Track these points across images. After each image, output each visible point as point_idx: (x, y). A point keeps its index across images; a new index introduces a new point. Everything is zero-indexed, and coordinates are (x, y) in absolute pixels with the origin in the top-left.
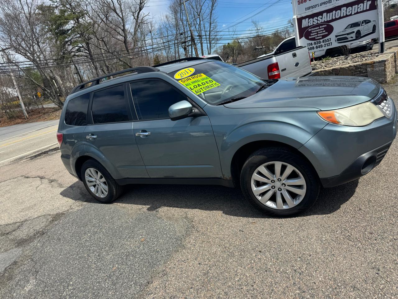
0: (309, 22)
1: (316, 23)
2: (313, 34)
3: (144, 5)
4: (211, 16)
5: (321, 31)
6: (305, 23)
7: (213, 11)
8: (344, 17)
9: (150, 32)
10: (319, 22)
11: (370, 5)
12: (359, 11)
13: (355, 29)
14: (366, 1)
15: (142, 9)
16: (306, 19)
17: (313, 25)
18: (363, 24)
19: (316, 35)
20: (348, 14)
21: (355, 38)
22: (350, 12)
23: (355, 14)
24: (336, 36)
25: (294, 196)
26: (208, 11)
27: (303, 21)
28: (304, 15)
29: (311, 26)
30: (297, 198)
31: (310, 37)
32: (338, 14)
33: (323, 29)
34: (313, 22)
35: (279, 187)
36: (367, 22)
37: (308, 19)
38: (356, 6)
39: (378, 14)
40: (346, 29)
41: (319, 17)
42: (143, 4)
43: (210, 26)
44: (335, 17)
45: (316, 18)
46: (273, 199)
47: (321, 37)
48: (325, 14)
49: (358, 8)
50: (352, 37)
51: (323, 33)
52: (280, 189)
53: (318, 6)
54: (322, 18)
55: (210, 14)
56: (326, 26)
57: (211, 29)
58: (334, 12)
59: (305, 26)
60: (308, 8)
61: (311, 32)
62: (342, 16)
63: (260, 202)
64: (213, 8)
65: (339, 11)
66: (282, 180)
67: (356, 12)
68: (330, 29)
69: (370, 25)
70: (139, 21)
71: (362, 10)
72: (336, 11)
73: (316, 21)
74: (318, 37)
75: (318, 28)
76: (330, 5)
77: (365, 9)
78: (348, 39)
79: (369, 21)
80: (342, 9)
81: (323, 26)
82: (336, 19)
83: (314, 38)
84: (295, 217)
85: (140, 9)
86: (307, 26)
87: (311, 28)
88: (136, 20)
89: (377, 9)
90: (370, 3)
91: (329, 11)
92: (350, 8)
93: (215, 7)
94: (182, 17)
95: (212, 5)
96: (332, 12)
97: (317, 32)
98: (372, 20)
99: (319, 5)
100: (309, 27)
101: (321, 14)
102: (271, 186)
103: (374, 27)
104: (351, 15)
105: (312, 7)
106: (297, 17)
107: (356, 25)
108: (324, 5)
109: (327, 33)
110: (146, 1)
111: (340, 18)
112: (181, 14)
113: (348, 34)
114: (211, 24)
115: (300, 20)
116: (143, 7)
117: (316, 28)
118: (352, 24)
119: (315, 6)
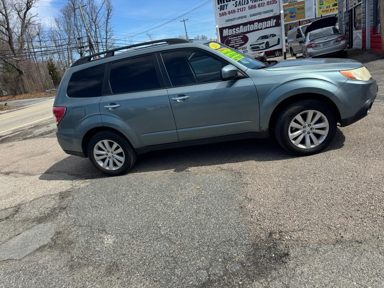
0: (228, 32)
1: (235, 33)
2: (233, 42)
3: (31, 5)
4: (107, 24)
5: (239, 40)
6: (226, 33)
7: (108, 20)
8: (256, 30)
9: (38, 35)
10: (237, 33)
11: (275, 22)
12: (267, 26)
13: (265, 41)
14: (272, 19)
15: (29, 9)
16: (226, 29)
17: (232, 34)
18: (270, 37)
19: (235, 43)
20: (259, 28)
21: (265, 48)
22: (261, 27)
23: (265, 28)
24: (250, 45)
25: (318, 136)
26: (104, 19)
27: (224, 30)
28: (224, 26)
29: (230, 35)
30: (321, 138)
31: (230, 45)
32: (252, 27)
33: (240, 39)
34: (232, 32)
35: (308, 131)
36: (274, 35)
37: (228, 29)
38: (265, 22)
39: (282, 30)
40: (258, 40)
41: (237, 29)
42: (31, 3)
43: (107, 34)
44: (249, 29)
45: (235, 29)
46: (303, 142)
47: (239, 45)
48: (241, 27)
49: (267, 24)
50: (263, 47)
51: (240, 42)
52: (309, 133)
53: (236, 19)
54: (239, 30)
55: (106, 23)
56: (242, 36)
57: (108, 37)
58: (249, 25)
59: (226, 35)
60: (228, 21)
61: (230, 41)
62: (255, 29)
63: (294, 145)
64: (109, 17)
65: (252, 25)
66: (311, 125)
67: (265, 27)
68: (245, 39)
69: (276, 38)
70: (26, 21)
71: (269, 26)
72: (250, 25)
73: (235, 32)
74: (236, 45)
75: (237, 37)
76: (245, 20)
77: (272, 25)
78: (259, 48)
79: (275, 35)
80: (255, 23)
81: (241, 36)
82: (250, 32)
83: (234, 45)
84: (318, 153)
85: (28, 9)
86: (227, 35)
87: (230, 37)
88: (22, 20)
89: (280, 26)
90: (276, 21)
91: (245, 24)
92: (261, 23)
93: (111, 16)
94: (76, 22)
95: (108, 14)
96: (247, 25)
97: (236, 41)
98: (277, 35)
99: (237, 18)
100: (229, 36)
101: (238, 26)
102: (303, 130)
103: (279, 39)
104: (261, 29)
105: (231, 20)
106: (219, 27)
107: (265, 37)
108: (240, 20)
109: (243, 42)
110: (34, 1)
111: (254, 31)
112: (76, 20)
113: (260, 44)
114: (107, 32)
115: (221, 30)
116: (31, 7)
117: (235, 38)
118: (263, 37)
119: (234, 19)
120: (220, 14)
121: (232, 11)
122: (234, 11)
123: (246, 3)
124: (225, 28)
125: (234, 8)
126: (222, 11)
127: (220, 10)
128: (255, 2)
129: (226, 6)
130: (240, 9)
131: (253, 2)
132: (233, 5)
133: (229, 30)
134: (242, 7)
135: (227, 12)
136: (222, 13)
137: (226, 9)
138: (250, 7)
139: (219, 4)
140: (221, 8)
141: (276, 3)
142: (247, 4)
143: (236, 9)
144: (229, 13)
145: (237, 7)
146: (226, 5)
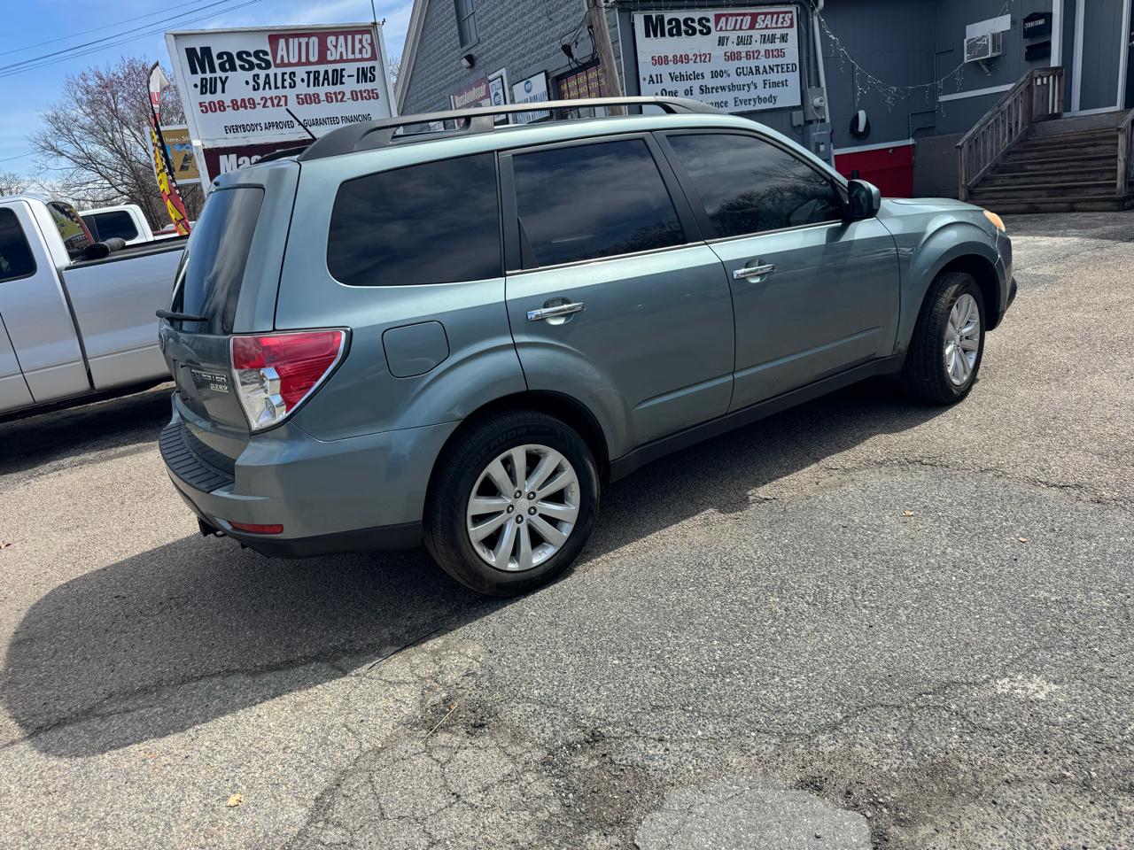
6: (228, 166)
16: (230, 156)
27: (223, 158)
28: (222, 144)
37: (235, 155)
53: (259, 127)
60: (235, 129)
76: (290, 134)
99: (263, 125)
105: (244, 128)
106: (203, 145)
108: (274, 131)
115: (212, 156)
119: (252, 127)
120: (201, 106)
121: (243, 100)
122: (248, 104)
123: (287, 84)
124: (227, 151)
125: (248, 93)
126: (208, 98)
127: (202, 93)
128: (314, 86)
129: (223, 83)
130: (271, 98)
131: (308, 86)
132: (247, 83)
133: (238, 158)
134: (274, 93)
135: (228, 103)
136: (210, 103)
137: (223, 91)
138: (303, 97)
139: (194, 71)
140: (203, 86)
141: (378, 97)
142: (291, 87)
143: (257, 96)
144: (235, 105)
145: (260, 93)
146: (221, 78)
